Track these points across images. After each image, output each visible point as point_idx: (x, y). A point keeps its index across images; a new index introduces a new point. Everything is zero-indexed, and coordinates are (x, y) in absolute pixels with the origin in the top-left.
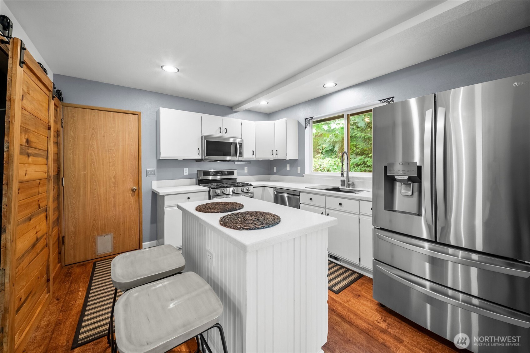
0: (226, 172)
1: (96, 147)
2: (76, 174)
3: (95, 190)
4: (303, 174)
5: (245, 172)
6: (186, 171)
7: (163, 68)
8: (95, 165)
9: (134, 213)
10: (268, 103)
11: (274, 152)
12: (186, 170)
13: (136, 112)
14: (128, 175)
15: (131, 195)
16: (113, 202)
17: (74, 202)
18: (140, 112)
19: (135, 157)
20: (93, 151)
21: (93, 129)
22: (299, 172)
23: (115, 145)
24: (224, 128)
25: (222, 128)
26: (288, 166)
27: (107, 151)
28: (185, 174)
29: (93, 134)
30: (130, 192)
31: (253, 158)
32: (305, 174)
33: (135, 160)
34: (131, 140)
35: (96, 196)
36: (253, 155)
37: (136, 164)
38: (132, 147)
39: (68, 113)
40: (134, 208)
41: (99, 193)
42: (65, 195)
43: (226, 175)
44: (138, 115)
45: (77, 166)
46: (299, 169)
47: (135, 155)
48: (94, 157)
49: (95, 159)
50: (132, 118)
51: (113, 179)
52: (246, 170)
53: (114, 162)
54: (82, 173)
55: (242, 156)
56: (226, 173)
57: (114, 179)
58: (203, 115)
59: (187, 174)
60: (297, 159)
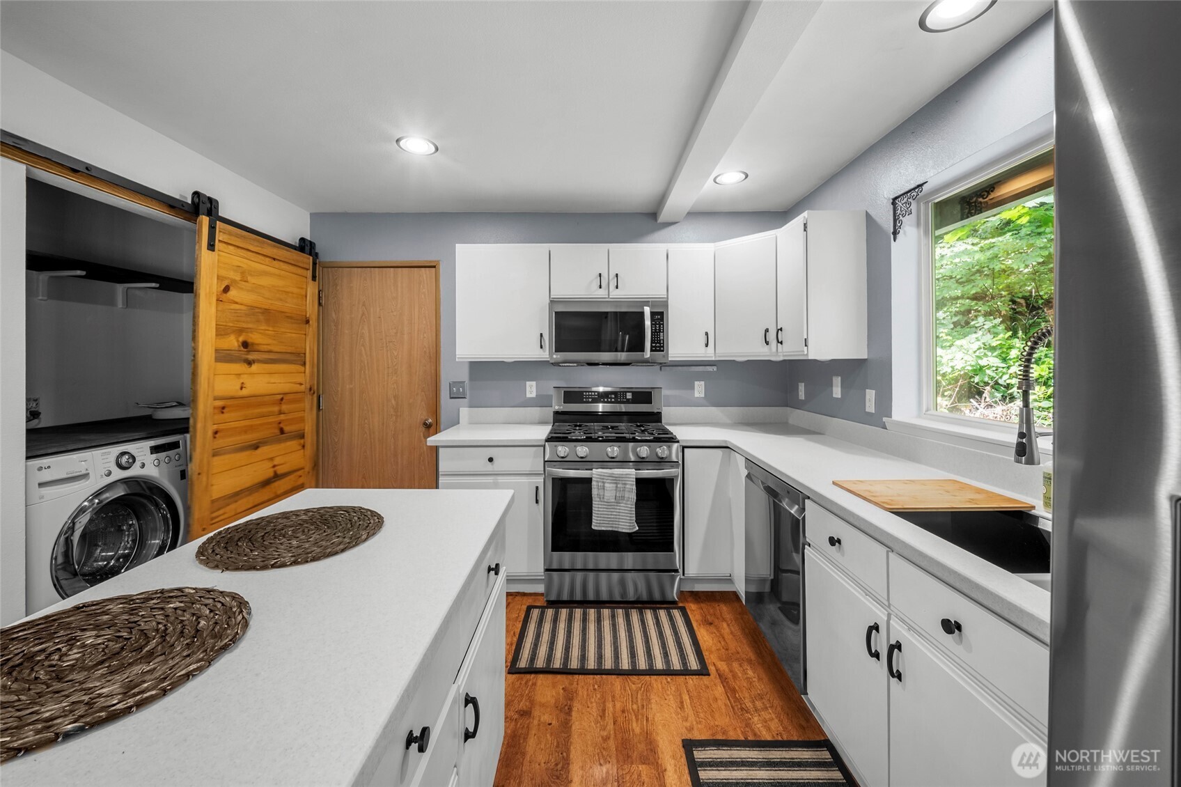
0: (628, 394)
1: (367, 339)
2: (339, 389)
3: (366, 421)
4: (885, 419)
5: (697, 395)
6: (531, 389)
7: (402, 143)
8: (367, 372)
9: (428, 472)
10: (746, 177)
11: (772, 336)
12: (531, 386)
13: (431, 262)
14: (417, 394)
15: (424, 435)
16: (393, 447)
17: (336, 440)
18: (438, 261)
19: (430, 357)
20: (363, 345)
21: (364, 305)
22: (870, 407)
23: (396, 333)
24: (612, 275)
25: (605, 275)
26: (837, 381)
27: (384, 345)
28: (528, 395)
29: (363, 314)
30: (420, 429)
31: (709, 354)
32: (890, 416)
33: (430, 362)
34: (424, 322)
35: (368, 432)
36: (707, 345)
37: (433, 371)
38: (425, 335)
39: (329, 278)
40: (428, 463)
41: (371, 427)
42: (324, 426)
43: (628, 402)
44: (434, 267)
45: (340, 375)
46: (871, 395)
47: (430, 352)
48: (365, 357)
49: (366, 362)
50: (425, 276)
51: (393, 402)
52: (699, 389)
53: (396, 368)
54: (348, 386)
55: (663, 351)
56: (629, 396)
57: (395, 400)
58: (555, 247)
59: (534, 395)
60: (866, 359)
